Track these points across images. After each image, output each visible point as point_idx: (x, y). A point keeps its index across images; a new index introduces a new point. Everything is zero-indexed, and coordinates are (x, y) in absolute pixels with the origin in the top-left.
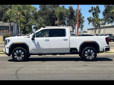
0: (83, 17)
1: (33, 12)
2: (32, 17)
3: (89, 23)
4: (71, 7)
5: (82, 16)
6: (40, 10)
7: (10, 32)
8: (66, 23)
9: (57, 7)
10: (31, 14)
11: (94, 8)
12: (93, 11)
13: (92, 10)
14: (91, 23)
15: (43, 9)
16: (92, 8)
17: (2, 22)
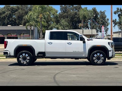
0: (108, 19)
1: (54, 15)
2: (53, 20)
3: (115, 26)
4: (95, 8)
5: (106, 18)
6: (61, 12)
7: (31, 36)
8: (89, 26)
9: (79, 9)
10: (52, 16)
11: (120, 9)
12: (119, 13)
13: (118, 11)
14: (116, 26)
15: (64, 12)
16: (118, 9)
17: (22, 26)
